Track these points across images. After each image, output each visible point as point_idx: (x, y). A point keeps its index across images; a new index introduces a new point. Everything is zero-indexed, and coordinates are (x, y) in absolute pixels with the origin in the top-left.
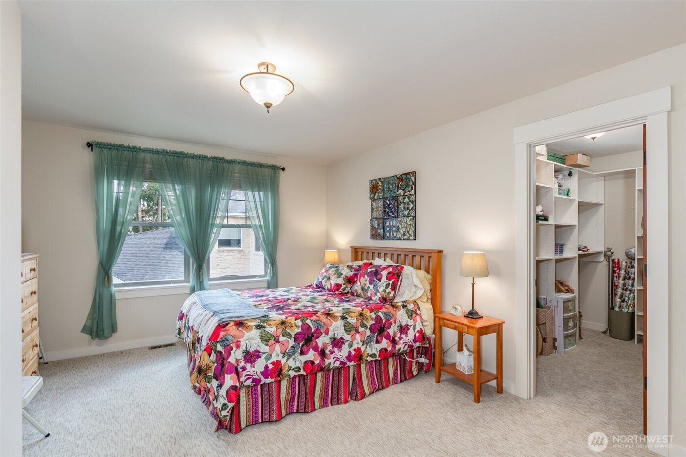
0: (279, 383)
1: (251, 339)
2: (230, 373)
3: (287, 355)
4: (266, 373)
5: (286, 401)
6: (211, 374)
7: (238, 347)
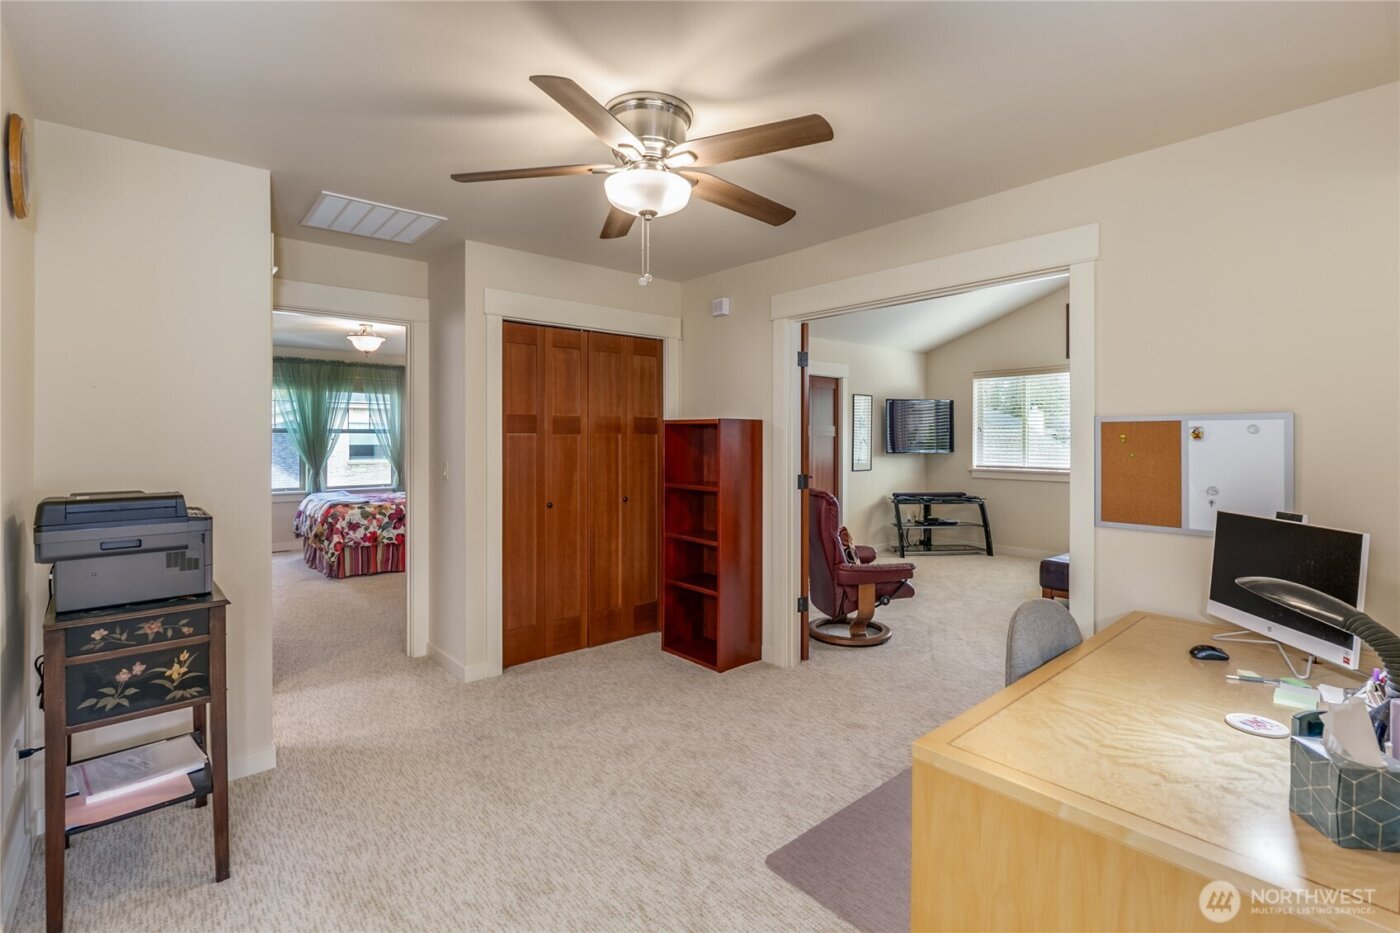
0: (376, 547)
1: (354, 515)
2: (337, 534)
3: (383, 528)
4: (365, 538)
5: (382, 562)
6: (324, 538)
7: (344, 519)
